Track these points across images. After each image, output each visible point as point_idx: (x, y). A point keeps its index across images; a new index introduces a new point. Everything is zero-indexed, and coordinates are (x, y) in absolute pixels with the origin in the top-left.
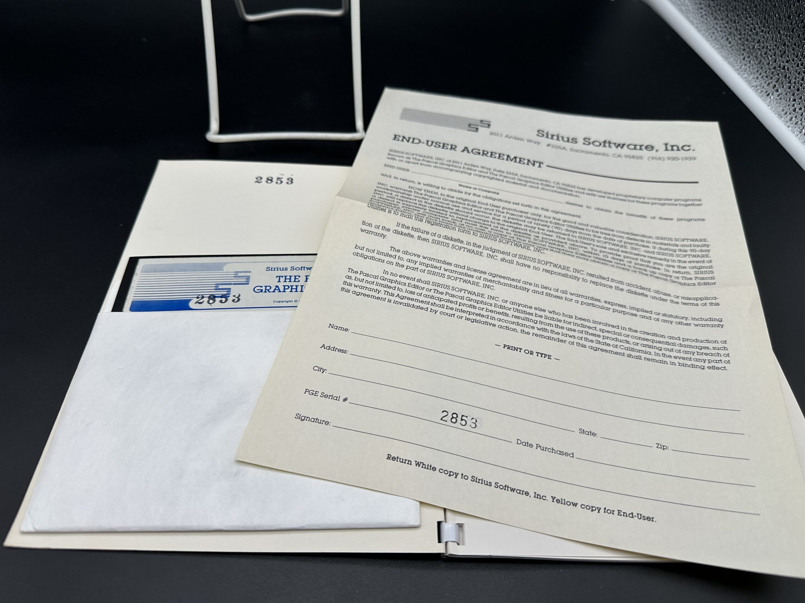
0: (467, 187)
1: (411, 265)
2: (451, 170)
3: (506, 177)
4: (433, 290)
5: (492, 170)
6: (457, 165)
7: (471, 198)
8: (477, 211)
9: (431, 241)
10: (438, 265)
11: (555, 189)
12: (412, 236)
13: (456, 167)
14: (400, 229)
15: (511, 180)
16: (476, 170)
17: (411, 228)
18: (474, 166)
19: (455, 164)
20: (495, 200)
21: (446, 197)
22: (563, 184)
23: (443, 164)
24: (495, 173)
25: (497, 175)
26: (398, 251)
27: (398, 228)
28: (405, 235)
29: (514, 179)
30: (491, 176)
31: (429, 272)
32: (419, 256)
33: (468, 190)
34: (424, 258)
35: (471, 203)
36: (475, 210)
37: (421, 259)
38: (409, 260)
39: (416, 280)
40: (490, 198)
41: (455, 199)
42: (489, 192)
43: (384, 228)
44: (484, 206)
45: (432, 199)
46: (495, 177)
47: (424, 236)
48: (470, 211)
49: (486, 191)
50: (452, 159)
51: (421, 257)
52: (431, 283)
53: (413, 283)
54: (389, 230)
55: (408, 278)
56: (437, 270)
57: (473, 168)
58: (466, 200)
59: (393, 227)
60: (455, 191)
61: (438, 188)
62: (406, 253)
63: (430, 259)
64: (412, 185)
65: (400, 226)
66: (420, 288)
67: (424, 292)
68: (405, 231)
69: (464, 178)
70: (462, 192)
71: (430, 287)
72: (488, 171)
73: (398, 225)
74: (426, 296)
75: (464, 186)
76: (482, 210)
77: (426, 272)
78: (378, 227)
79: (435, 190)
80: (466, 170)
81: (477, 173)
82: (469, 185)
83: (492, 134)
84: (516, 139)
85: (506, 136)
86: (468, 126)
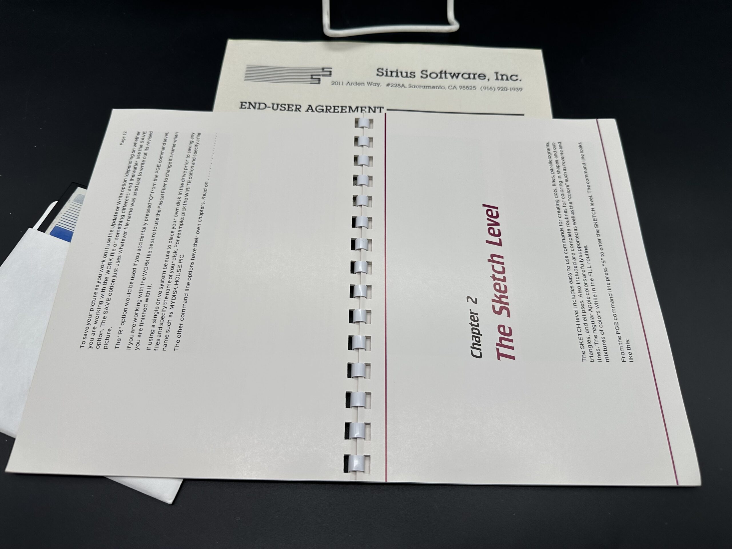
83: (334, 83)
84: (358, 84)
85: (347, 83)
86: (310, 78)
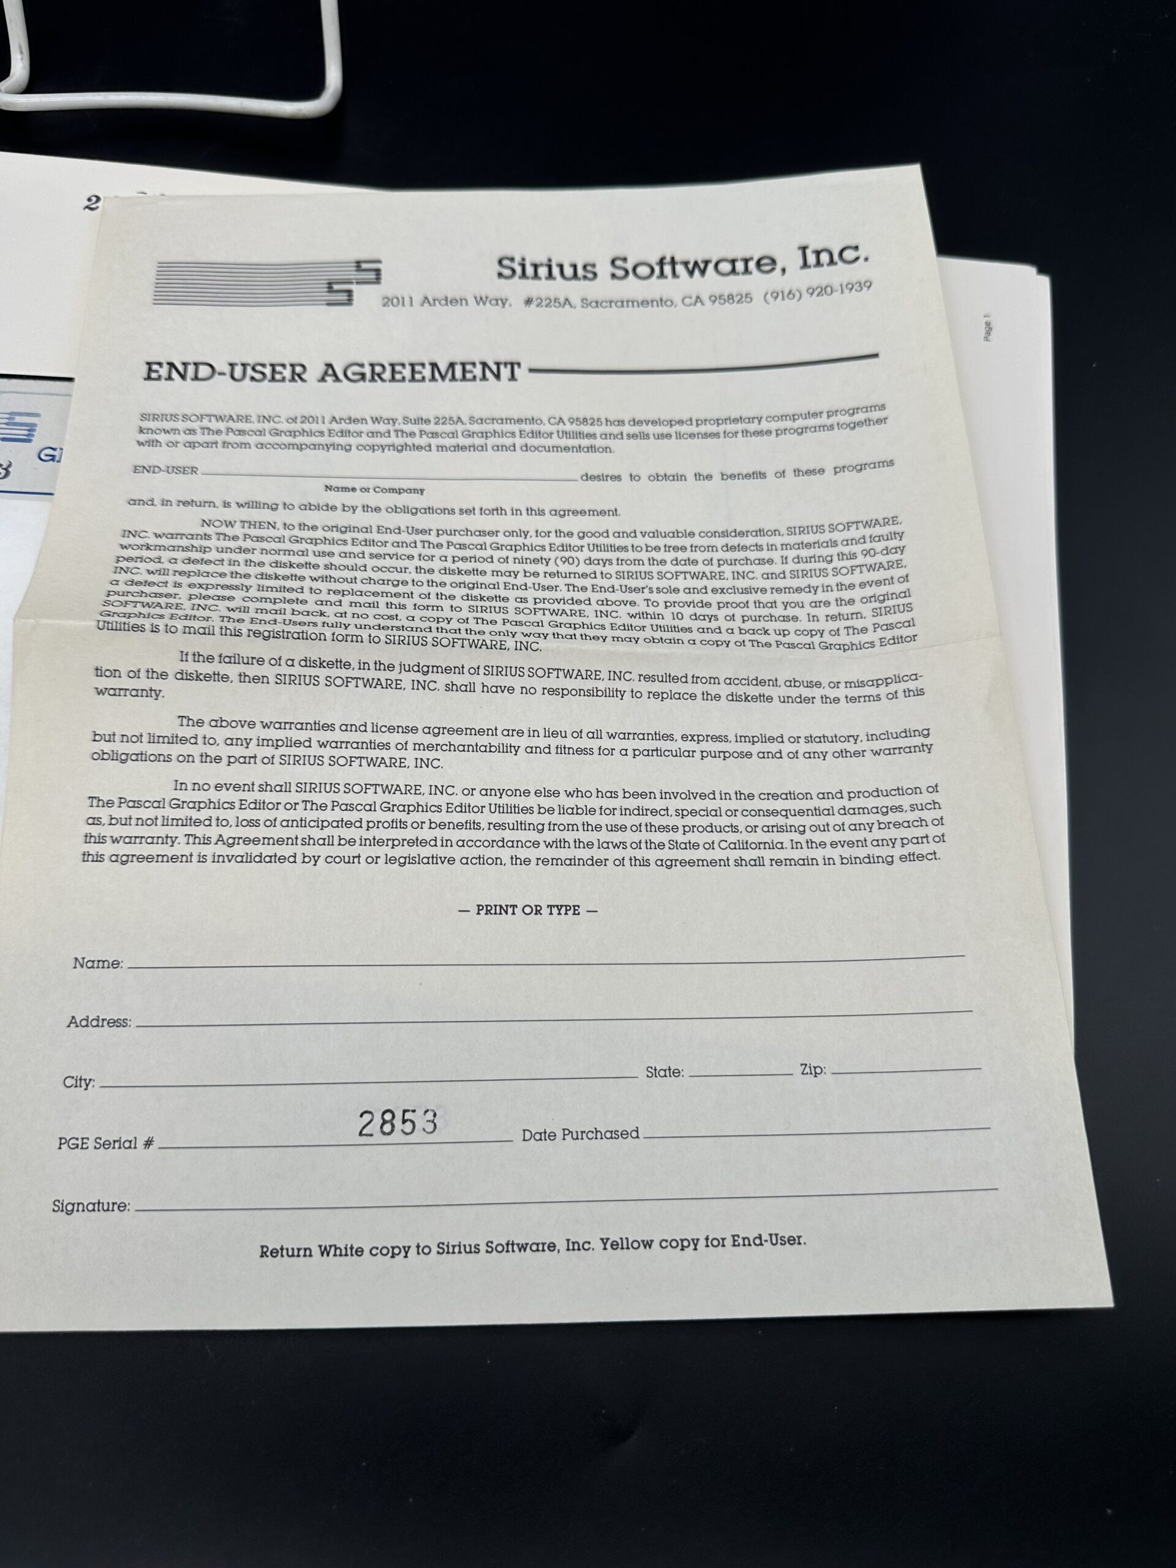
0: (345, 489)
1: (238, 751)
2: (300, 447)
3: (435, 435)
4: (301, 803)
5: (400, 420)
6: (314, 427)
7: (361, 519)
8: (377, 556)
9: (272, 679)
10: (303, 736)
11: (555, 441)
12: (225, 678)
13: (311, 433)
14: (191, 667)
15: (448, 442)
16: (359, 434)
17: (217, 659)
18: (356, 421)
19: (307, 427)
20: (415, 512)
21: (296, 532)
22: (572, 421)
23: (278, 433)
24: (408, 428)
25: (412, 434)
26: (200, 723)
27: (183, 666)
28: (207, 677)
29: (454, 435)
30: (399, 441)
31: (285, 761)
32: (251, 725)
33: (349, 498)
34: (265, 726)
35: (361, 536)
36: (372, 556)
37: (259, 732)
38: (231, 742)
39: (256, 788)
40: (406, 510)
41: (319, 534)
42: (399, 491)
43: (151, 673)
44: (391, 538)
45: (265, 545)
46: (409, 441)
47: (253, 670)
48: (360, 562)
49: (392, 490)
50: (299, 412)
51: (259, 726)
52: (294, 788)
53: (250, 797)
54: (164, 675)
55: (237, 787)
56: (301, 751)
57: (352, 427)
58: (347, 529)
59: (172, 666)
60: (318, 508)
61: (274, 508)
62: (219, 723)
63: (282, 725)
64: (208, 513)
65: (190, 658)
66: (270, 806)
67: (282, 814)
68: (205, 668)
69: (337, 464)
70: (334, 508)
71: (294, 797)
72: (390, 427)
73: (184, 656)
74: (288, 823)
75: (338, 489)
76: (390, 549)
77: (277, 760)
78: (136, 674)
79: (265, 515)
80: (337, 440)
81: (365, 440)
82: (349, 483)
83: (388, 301)
84: (449, 301)
85: (423, 299)
86: (326, 290)
